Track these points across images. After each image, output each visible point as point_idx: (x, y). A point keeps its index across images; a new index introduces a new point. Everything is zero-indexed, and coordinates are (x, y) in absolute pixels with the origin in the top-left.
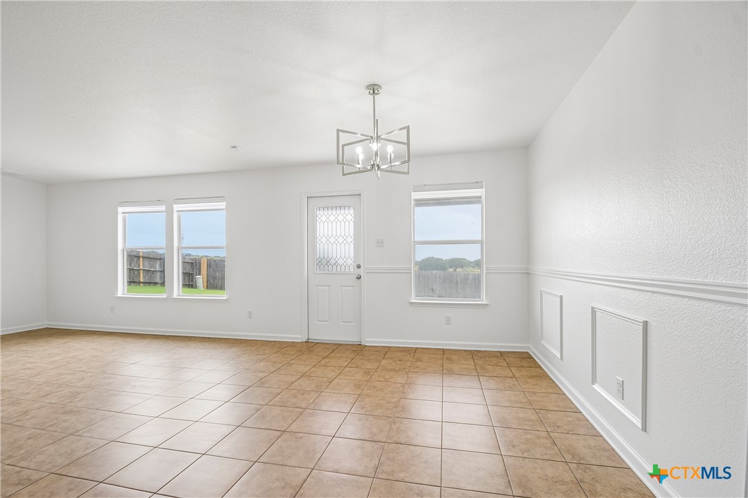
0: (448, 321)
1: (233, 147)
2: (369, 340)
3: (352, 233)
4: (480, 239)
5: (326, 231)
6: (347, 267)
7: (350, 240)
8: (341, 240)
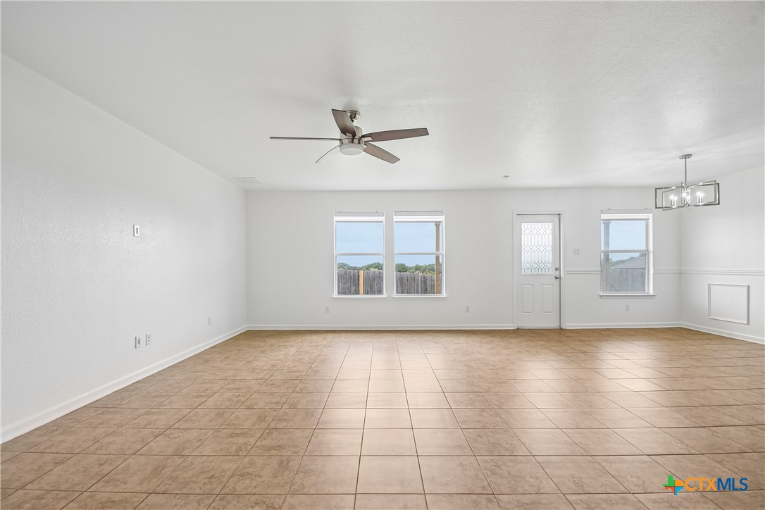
0: (627, 309)
1: (506, 176)
2: (568, 325)
3: (551, 244)
4: (645, 249)
5: (529, 242)
6: (547, 270)
7: (549, 249)
8: (542, 249)
